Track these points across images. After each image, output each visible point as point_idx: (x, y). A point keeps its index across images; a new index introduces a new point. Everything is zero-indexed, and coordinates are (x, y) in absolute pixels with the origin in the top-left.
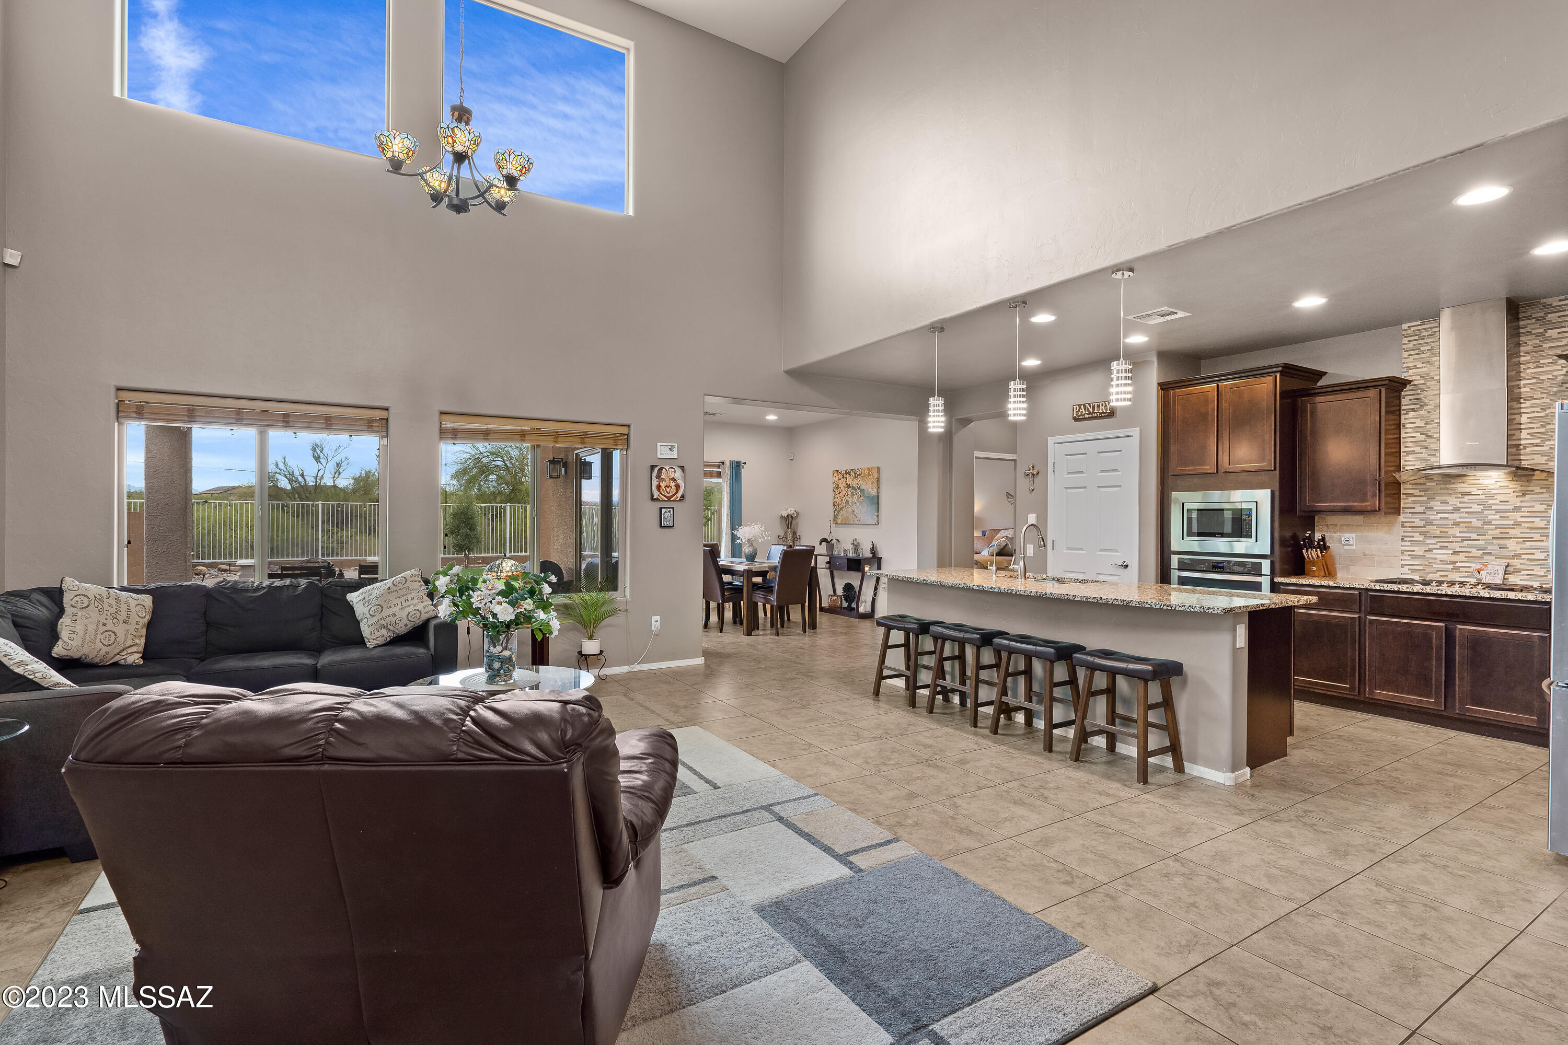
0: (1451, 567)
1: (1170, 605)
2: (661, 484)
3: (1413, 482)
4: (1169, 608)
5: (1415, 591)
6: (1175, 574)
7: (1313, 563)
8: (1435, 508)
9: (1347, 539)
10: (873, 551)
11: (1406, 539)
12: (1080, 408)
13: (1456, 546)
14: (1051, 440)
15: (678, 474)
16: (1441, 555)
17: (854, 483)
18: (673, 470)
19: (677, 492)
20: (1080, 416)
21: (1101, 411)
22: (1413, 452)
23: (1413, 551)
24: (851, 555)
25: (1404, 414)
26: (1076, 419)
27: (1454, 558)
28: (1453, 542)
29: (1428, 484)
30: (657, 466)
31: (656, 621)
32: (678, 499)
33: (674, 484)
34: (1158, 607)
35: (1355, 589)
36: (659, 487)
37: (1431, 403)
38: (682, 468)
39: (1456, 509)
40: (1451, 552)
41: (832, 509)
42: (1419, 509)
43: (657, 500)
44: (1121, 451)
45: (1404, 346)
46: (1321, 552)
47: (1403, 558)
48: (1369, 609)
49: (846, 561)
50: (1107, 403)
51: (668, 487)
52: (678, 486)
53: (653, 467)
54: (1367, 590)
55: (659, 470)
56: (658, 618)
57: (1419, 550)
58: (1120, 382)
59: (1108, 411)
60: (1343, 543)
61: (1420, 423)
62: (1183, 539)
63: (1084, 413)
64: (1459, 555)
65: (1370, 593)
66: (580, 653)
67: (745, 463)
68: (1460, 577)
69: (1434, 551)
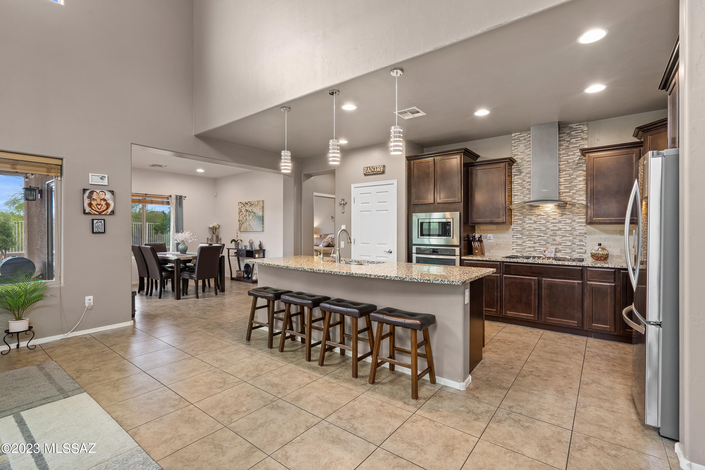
0: (533, 249)
1: (429, 280)
2: (92, 202)
3: (517, 209)
4: (429, 282)
5: (525, 262)
6: (414, 256)
7: (476, 249)
8: (526, 222)
9: (490, 237)
10: (260, 246)
11: (514, 236)
12: (367, 169)
13: (534, 239)
14: (353, 186)
15: (108, 196)
16: (529, 244)
17: (250, 209)
18: (104, 193)
19: (107, 208)
20: (367, 173)
21: (378, 171)
22: (517, 195)
23: (517, 242)
24: (248, 248)
25: (513, 177)
26: (365, 175)
27: (534, 245)
28: (534, 238)
29: (523, 210)
30: (88, 190)
31: (89, 300)
32: (108, 214)
33: (104, 203)
34: (422, 281)
35: (498, 261)
36: (90, 205)
37: (525, 172)
38: (112, 192)
39: (535, 222)
40: (533, 242)
41: (238, 223)
42: (520, 222)
43: (89, 214)
44: (388, 192)
45: (513, 145)
46: (480, 243)
47: (513, 245)
48: (504, 271)
49: (245, 252)
50: (381, 166)
51: (99, 205)
52: (108, 205)
53: (84, 190)
54: (503, 262)
55: (90, 192)
56: (91, 297)
57: (520, 242)
58: (396, 139)
59: (382, 171)
60: (488, 239)
61: (520, 181)
62: (418, 238)
63: (369, 171)
64: (536, 244)
65: (505, 264)
66: (7, 331)
67: (185, 197)
68: (537, 254)
69: (526, 242)
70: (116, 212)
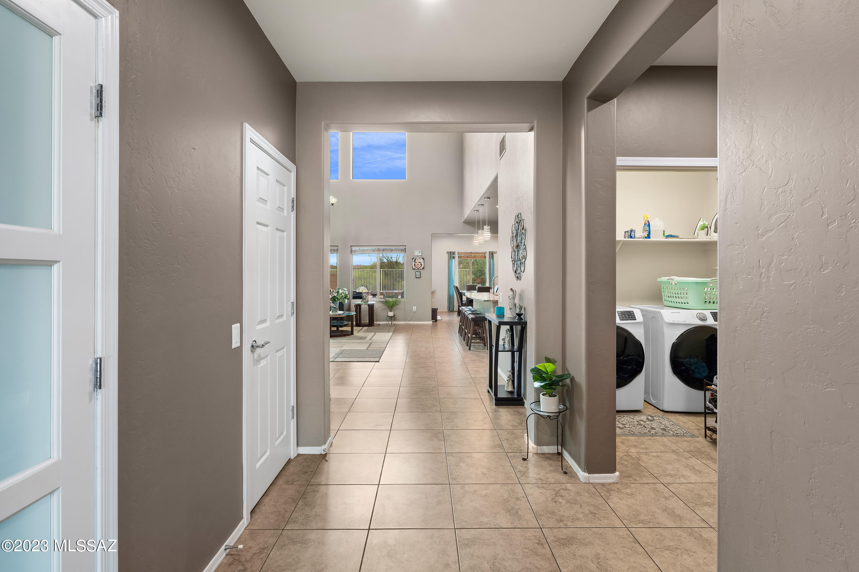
15: (422, 261)
18: (420, 259)
19: (421, 266)
30: (414, 258)
31: (414, 308)
32: (422, 269)
36: (415, 265)
38: (423, 259)
43: (414, 269)
51: (418, 265)
52: (421, 264)
66: (388, 316)
67: (496, 252)
70: (425, 268)
